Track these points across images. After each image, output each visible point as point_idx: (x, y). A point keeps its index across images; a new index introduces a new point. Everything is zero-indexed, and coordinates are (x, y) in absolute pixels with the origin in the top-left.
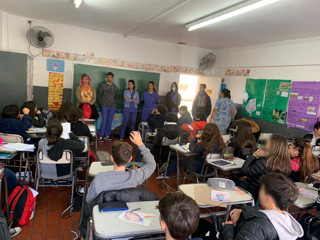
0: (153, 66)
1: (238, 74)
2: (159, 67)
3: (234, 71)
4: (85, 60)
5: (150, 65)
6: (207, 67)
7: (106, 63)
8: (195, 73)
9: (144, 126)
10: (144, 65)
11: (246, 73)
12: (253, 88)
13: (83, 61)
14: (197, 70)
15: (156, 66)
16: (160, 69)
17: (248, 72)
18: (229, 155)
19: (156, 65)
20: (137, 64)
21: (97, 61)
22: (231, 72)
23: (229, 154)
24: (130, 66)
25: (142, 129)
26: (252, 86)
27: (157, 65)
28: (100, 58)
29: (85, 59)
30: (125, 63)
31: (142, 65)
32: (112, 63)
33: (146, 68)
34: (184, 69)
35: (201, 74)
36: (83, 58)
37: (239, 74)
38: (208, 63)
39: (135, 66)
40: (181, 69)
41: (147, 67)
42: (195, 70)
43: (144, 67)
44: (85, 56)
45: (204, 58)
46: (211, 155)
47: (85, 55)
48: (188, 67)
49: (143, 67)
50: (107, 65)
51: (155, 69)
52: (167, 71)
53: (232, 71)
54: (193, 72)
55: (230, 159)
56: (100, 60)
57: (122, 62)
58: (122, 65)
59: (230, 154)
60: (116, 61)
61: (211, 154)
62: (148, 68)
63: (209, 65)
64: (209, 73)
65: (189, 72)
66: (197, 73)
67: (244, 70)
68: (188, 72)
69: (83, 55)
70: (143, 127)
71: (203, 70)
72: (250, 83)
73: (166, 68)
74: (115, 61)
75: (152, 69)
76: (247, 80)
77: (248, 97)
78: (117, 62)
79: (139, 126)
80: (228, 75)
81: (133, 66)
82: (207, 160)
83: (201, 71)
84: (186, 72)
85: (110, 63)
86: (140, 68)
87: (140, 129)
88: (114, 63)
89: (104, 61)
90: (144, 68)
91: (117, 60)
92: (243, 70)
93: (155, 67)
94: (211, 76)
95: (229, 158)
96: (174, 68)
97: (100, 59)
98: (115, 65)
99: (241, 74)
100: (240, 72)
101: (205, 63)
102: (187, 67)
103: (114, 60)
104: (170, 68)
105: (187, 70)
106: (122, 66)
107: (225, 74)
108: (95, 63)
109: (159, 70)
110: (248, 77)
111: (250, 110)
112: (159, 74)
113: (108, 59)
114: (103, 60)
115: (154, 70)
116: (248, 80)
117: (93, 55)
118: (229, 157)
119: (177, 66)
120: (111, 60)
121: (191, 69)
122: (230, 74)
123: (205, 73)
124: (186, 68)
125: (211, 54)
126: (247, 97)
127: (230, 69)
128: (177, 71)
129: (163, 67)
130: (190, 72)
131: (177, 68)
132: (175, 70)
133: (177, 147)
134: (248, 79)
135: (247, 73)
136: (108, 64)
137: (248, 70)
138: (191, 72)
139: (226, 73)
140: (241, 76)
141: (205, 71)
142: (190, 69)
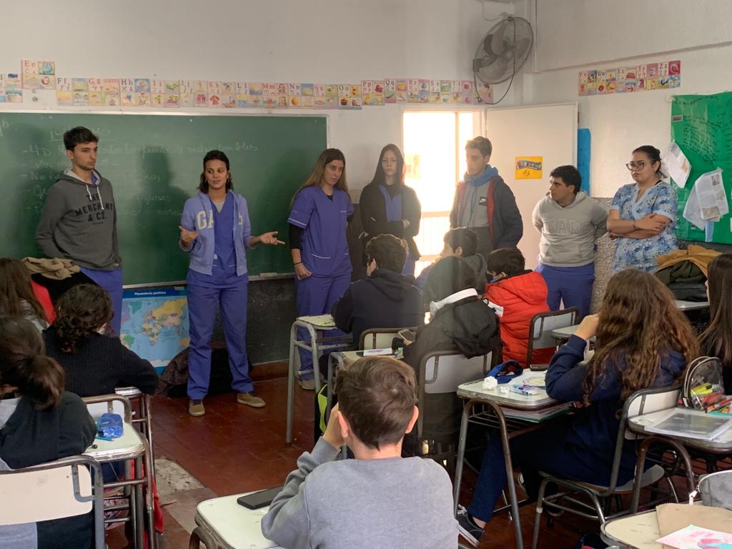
0: (296, 91)
1: (634, 82)
2: (320, 93)
3: (614, 76)
4: (21, 94)
5: (282, 88)
6: (504, 70)
7: (108, 98)
8: (459, 99)
9: (317, 331)
10: (257, 89)
11: (667, 77)
12: (702, 129)
13: (9, 100)
14: (466, 87)
15: (308, 91)
16: (324, 99)
17: (675, 69)
18: (710, 391)
19: (304, 86)
20: (232, 87)
21: (68, 94)
22: (602, 80)
23: (708, 384)
24: (202, 98)
25: (310, 345)
26: (696, 124)
27: (310, 86)
28: (79, 80)
29: (19, 89)
30: (182, 91)
31: (252, 92)
32: (129, 97)
33: (270, 101)
34: (416, 88)
35: (483, 101)
36: (9, 86)
37: (639, 83)
38: (509, 54)
39: (224, 99)
40: (405, 89)
41: (274, 98)
42: (456, 88)
43: (260, 98)
44: (19, 78)
45: (488, 40)
46: (643, 400)
47: (19, 73)
48: (430, 79)
49: (254, 97)
50: (112, 104)
51: (302, 100)
52: (349, 103)
53: (607, 77)
54: (450, 98)
55: (716, 406)
56: (80, 89)
57: (168, 87)
58: (170, 101)
59: (714, 387)
60: (146, 88)
61: (644, 395)
62: (276, 98)
63: (511, 63)
64: (511, 97)
65: (438, 98)
66: (467, 101)
67: (656, 65)
68: (432, 98)
69: (11, 76)
70: (313, 333)
71: (487, 86)
72: (690, 111)
73: (346, 94)
74: (142, 87)
75: (293, 102)
76: (674, 103)
77: (688, 165)
78: (149, 90)
79: (293, 335)
80: (590, 93)
81: (215, 100)
82: (633, 420)
83: (482, 89)
84: (427, 101)
85: (123, 95)
86: (244, 104)
87: (301, 344)
88: (139, 94)
89: (98, 90)
90: (261, 103)
91: (147, 80)
92: (650, 67)
93: (304, 94)
94: (522, 104)
95: (711, 401)
96: (378, 89)
97: (79, 85)
98: (142, 103)
99: (648, 83)
100: (641, 74)
101: (496, 56)
102: (428, 81)
103: (136, 80)
104: (358, 92)
105: (428, 92)
106: (172, 102)
107: (577, 90)
108: (60, 101)
109: (320, 104)
110: (679, 92)
111: (702, 217)
112: (322, 121)
113: (114, 81)
114: (91, 89)
115: (300, 107)
116: (677, 102)
117: (50, 72)
118: (709, 396)
119: (387, 82)
120: (124, 82)
121: (442, 88)
122: (601, 88)
123: (496, 97)
124: (423, 83)
125: (511, 19)
126: (684, 167)
127: (599, 68)
128: (390, 99)
129: (334, 91)
130: (442, 97)
131: (390, 89)
132: (383, 95)
133: (492, 390)
134: (676, 97)
135: (670, 73)
136: (116, 103)
137: (670, 63)
138: (445, 100)
139: (582, 87)
140: (646, 89)
141: (497, 91)
142: (437, 88)
